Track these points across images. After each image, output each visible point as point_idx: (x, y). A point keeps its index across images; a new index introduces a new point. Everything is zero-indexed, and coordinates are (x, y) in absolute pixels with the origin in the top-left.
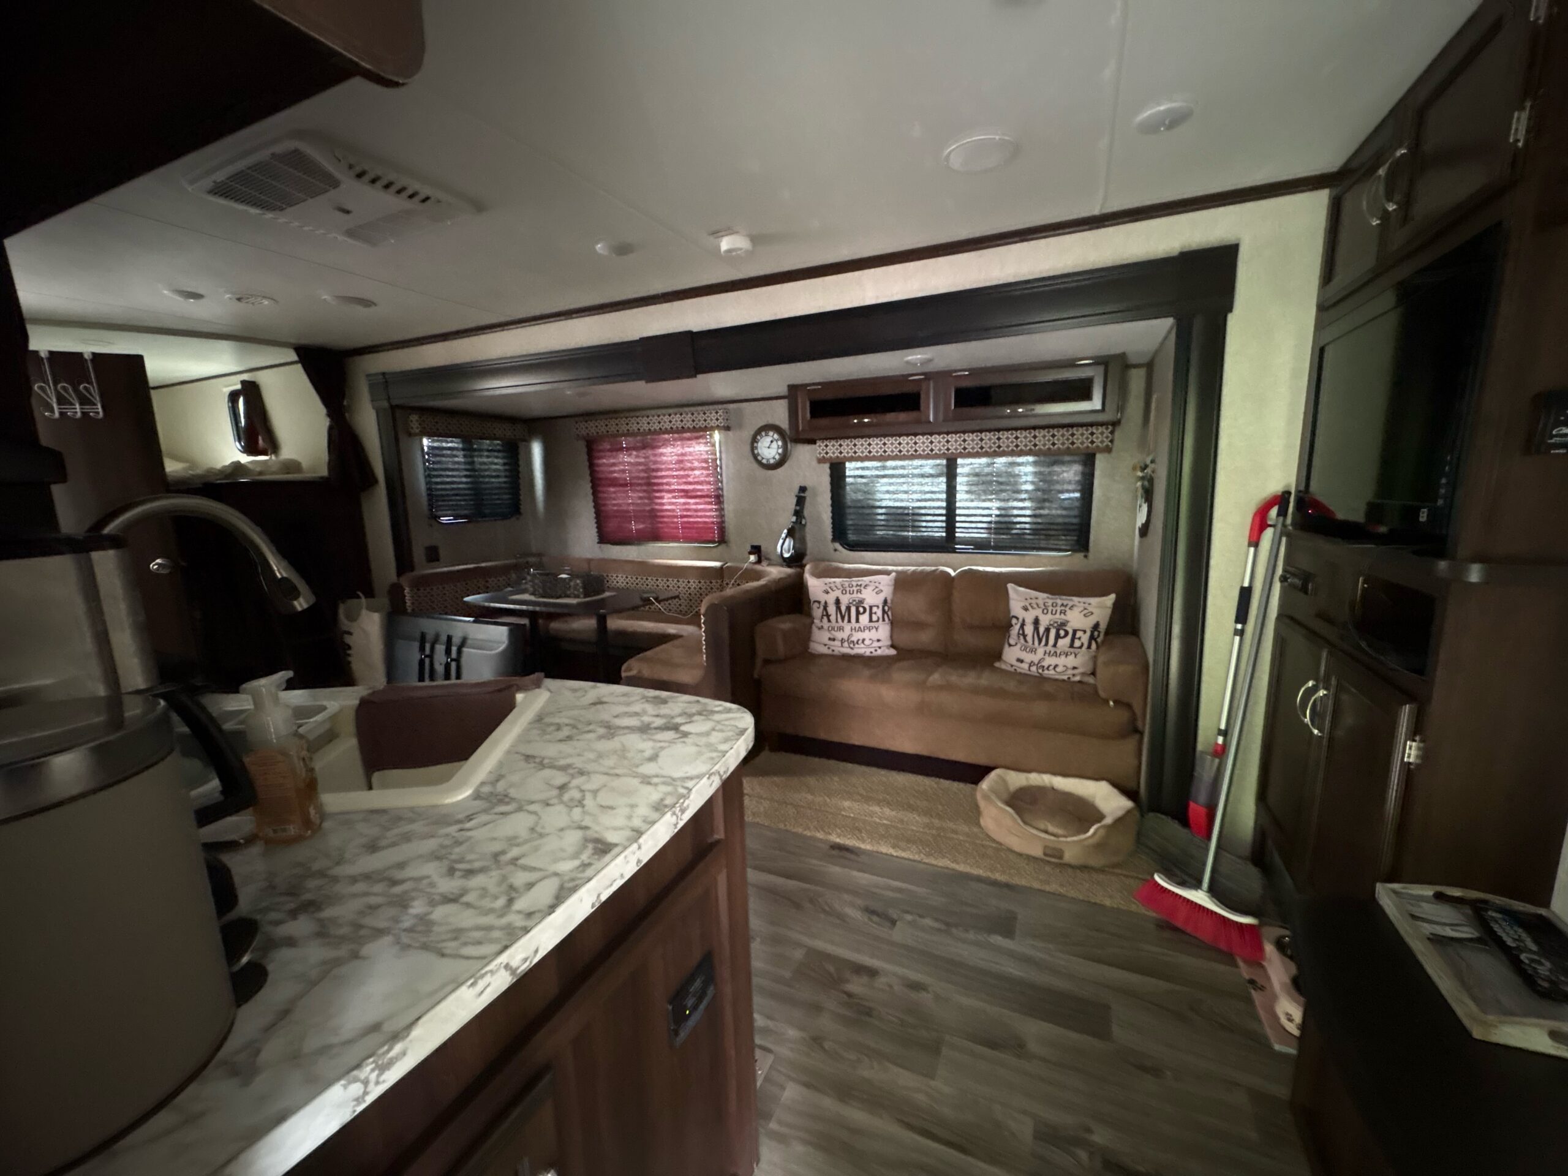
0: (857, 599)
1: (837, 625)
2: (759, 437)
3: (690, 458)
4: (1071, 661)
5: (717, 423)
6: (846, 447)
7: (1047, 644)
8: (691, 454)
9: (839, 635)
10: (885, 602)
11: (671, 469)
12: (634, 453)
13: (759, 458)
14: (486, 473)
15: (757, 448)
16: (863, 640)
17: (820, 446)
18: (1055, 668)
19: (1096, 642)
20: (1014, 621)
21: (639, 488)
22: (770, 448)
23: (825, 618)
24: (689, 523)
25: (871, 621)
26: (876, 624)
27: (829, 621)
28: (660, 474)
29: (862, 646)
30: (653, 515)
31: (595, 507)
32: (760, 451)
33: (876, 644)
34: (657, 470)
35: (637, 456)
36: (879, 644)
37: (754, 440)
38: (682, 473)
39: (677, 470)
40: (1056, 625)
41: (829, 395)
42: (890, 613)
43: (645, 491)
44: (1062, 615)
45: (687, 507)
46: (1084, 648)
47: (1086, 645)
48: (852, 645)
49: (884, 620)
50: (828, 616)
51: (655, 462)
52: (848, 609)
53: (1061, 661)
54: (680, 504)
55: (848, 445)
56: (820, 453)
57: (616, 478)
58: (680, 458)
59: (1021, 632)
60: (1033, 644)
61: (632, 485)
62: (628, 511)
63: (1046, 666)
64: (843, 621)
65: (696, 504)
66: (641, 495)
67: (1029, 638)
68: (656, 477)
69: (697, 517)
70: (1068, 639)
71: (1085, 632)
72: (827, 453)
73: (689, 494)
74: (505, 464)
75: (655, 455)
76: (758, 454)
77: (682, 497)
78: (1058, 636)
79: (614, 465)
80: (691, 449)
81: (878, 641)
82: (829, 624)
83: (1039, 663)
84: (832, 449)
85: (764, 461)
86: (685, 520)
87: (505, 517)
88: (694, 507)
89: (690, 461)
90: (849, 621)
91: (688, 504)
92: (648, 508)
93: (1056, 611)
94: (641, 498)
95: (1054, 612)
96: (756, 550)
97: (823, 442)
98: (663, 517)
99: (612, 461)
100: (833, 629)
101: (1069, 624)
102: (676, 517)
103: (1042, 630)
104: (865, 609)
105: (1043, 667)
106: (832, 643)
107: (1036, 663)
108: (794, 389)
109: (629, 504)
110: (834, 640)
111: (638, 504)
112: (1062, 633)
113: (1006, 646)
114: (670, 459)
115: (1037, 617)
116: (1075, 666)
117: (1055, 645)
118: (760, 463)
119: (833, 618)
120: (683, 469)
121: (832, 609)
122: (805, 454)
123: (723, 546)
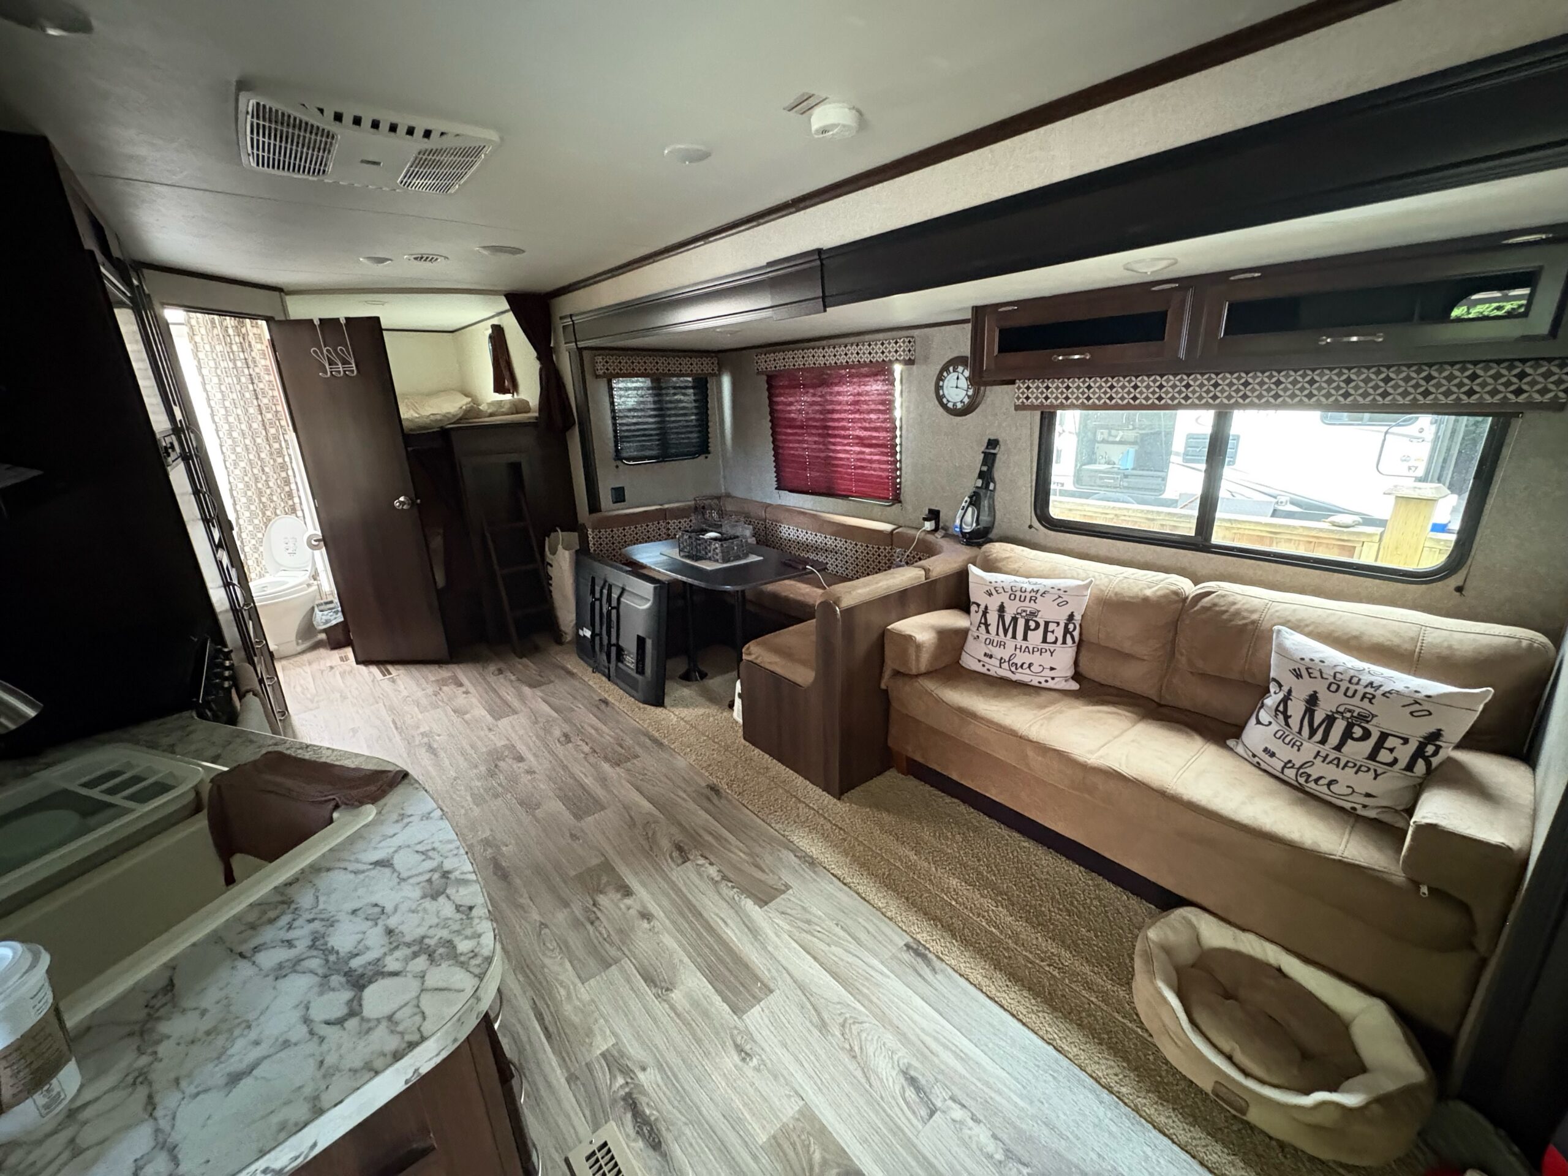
0: (1029, 610)
1: (996, 639)
2: (945, 374)
3: (867, 398)
4: (1364, 782)
5: (896, 356)
6: (1056, 388)
7: (1323, 741)
8: (867, 393)
9: (998, 652)
10: (1071, 617)
11: (845, 411)
12: (811, 391)
13: (945, 401)
14: (673, 412)
15: (942, 387)
16: (1030, 665)
17: (1019, 388)
18: (1329, 785)
19: (1428, 764)
20: (1273, 687)
21: (814, 431)
22: (957, 389)
23: (983, 627)
24: (863, 475)
25: (1044, 641)
26: (1052, 647)
27: (988, 632)
28: (836, 416)
29: (1028, 671)
30: (828, 463)
31: (774, 449)
32: (946, 392)
33: (1047, 673)
34: (833, 411)
35: (814, 395)
36: (1053, 674)
37: (940, 378)
38: (857, 416)
39: (853, 412)
40: (1348, 715)
41: (1024, 321)
42: (1076, 634)
43: (819, 435)
44: (1366, 701)
45: (862, 456)
46: (1397, 767)
47: (1403, 762)
48: (1013, 669)
49: (1064, 642)
50: (987, 625)
51: (832, 402)
52: (1015, 620)
53: (1346, 778)
54: (855, 453)
55: (1057, 388)
56: (1018, 398)
57: (794, 419)
58: (857, 398)
59: (1281, 708)
60: (1300, 732)
61: (808, 427)
62: (803, 457)
63: (1314, 777)
64: (1005, 635)
65: (871, 454)
66: (816, 439)
67: (1295, 722)
68: (834, 420)
69: (871, 469)
70: (1368, 745)
71: (1406, 741)
72: (1027, 398)
73: (866, 442)
74: (695, 401)
75: (831, 394)
76: (944, 396)
77: (857, 444)
78: (1347, 735)
79: (791, 404)
80: (868, 388)
81: (1052, 669)
82: (988, 636)
83: (1301, 767)
84: (1036, 391)
85: (950, 405)
86: (859, 471)
87: (693, 455)
88: (868, 457)
89: (866, 402)
90: (1014, 637)
91: (863, 453)
92: (822, 455)
93: (1356, 691)
94: (815, 442)
95: (1350, 693)
96: (934, 515)
97: (1024, 383)
98: (837, 466)
99: (791, 399)
100: (991, 642)
101: (1374, 721)
102: (849, 467)
103: (1319, 717)
104: (1038, 625)
105: (1309, 776)
106: (987, 659)
107: (1297, 766)
108: (979, 312)
109: (804, 449)
110: (991, 657)
111: (813, 450)
112: (1358, 732)
113: (1253, 720)
114: (846, 398)
115: (1315, 692)
116: (1369, 792)
117: (1338, 748)
118: (944, 406)
119: (993, 629)
120: (858, 411)
121: (993, 617)
122: (1000, 397)
123: (897, 506)
